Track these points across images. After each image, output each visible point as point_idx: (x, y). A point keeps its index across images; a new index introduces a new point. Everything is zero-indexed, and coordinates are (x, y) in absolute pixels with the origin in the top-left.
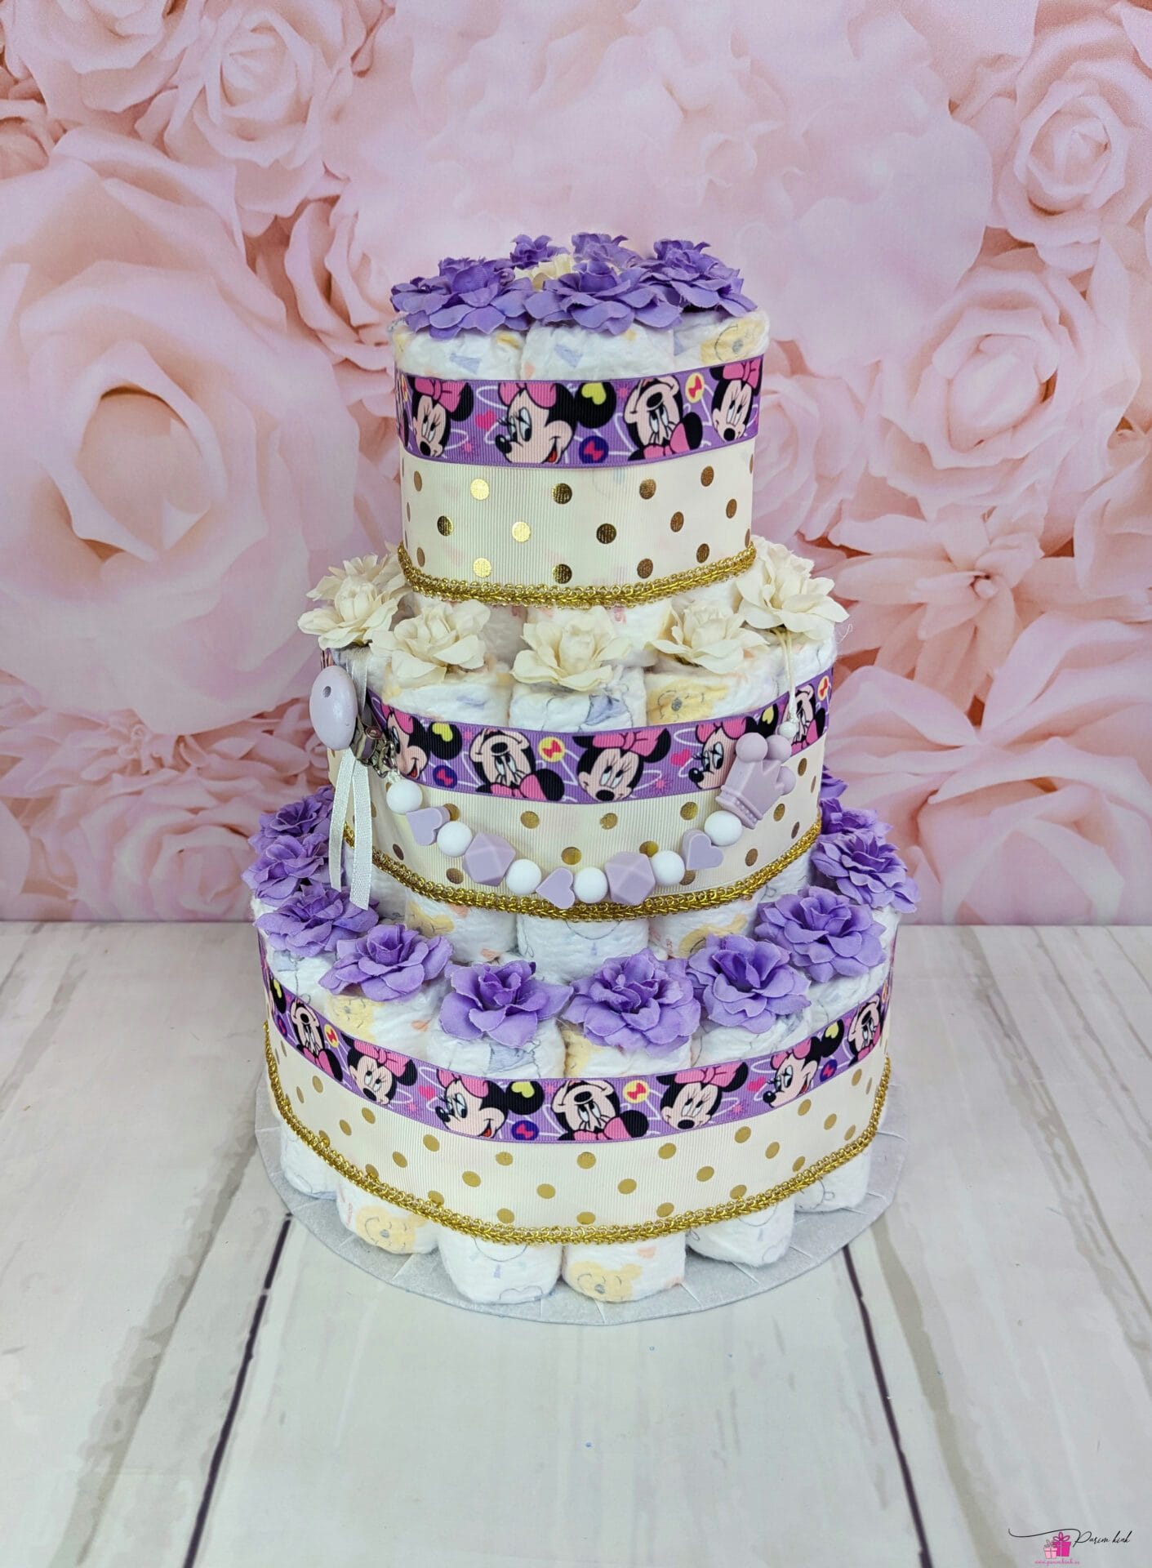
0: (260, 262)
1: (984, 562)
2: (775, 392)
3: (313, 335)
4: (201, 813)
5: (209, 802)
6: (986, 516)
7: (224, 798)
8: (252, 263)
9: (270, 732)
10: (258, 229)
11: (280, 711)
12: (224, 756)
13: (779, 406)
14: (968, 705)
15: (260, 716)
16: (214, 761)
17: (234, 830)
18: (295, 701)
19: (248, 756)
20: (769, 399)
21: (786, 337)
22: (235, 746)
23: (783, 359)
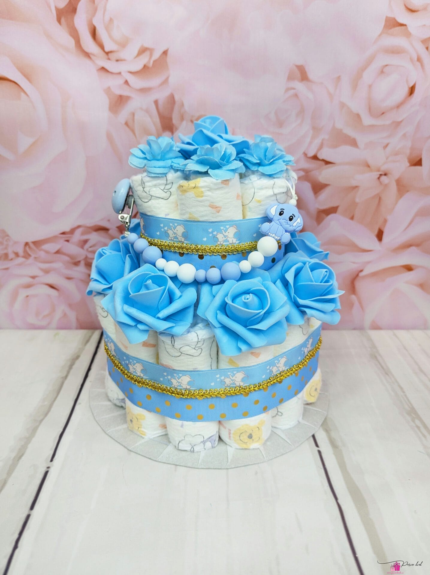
0: (63, 20)
1: (384, 168)
2: (294, 89)
3: (87, 55)
4: (37, 279)
5: (40, 273)
6: (385, 147)
7: (47, 272)
8: (59, 21)
9: (68, 241)
10: (62, 5)
11: (72, 231)
12: (47, 252)
13: (296, 95)
14: (376, 232)
15: (63, 233)
16: (42, 254)
17: (52, 287)
18: (79, 227)
19: (58, 252)
20: (292, 92)
21: (299, 63)
22: (52, 247)
23: (298, 73)
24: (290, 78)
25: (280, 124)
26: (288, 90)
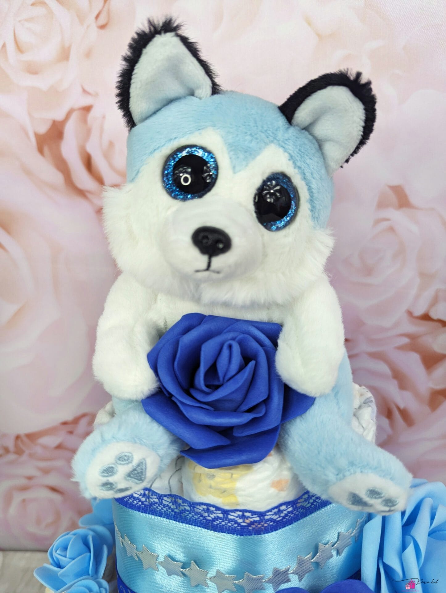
0: (46, 150)
2: (388, 220)
3: (82, 193)
4: (33, 480)
5: (37, 473)
7: (46, 472)
8: (41, 150)
9: (71, 433)
10: (43, 129)
11: (76, 421)
12: (45, 447)
13: (391, 229)
15: (65, 423)
16: (39, 450)
17: (54, 489)
18: (84, 415)
19: (59, 447)
20: (385, 224)
21: (395, 183)
22: (51, 441)
23: (393, 198)
24: (382, 205)
25: (369, 271)
26: (378, 221)
